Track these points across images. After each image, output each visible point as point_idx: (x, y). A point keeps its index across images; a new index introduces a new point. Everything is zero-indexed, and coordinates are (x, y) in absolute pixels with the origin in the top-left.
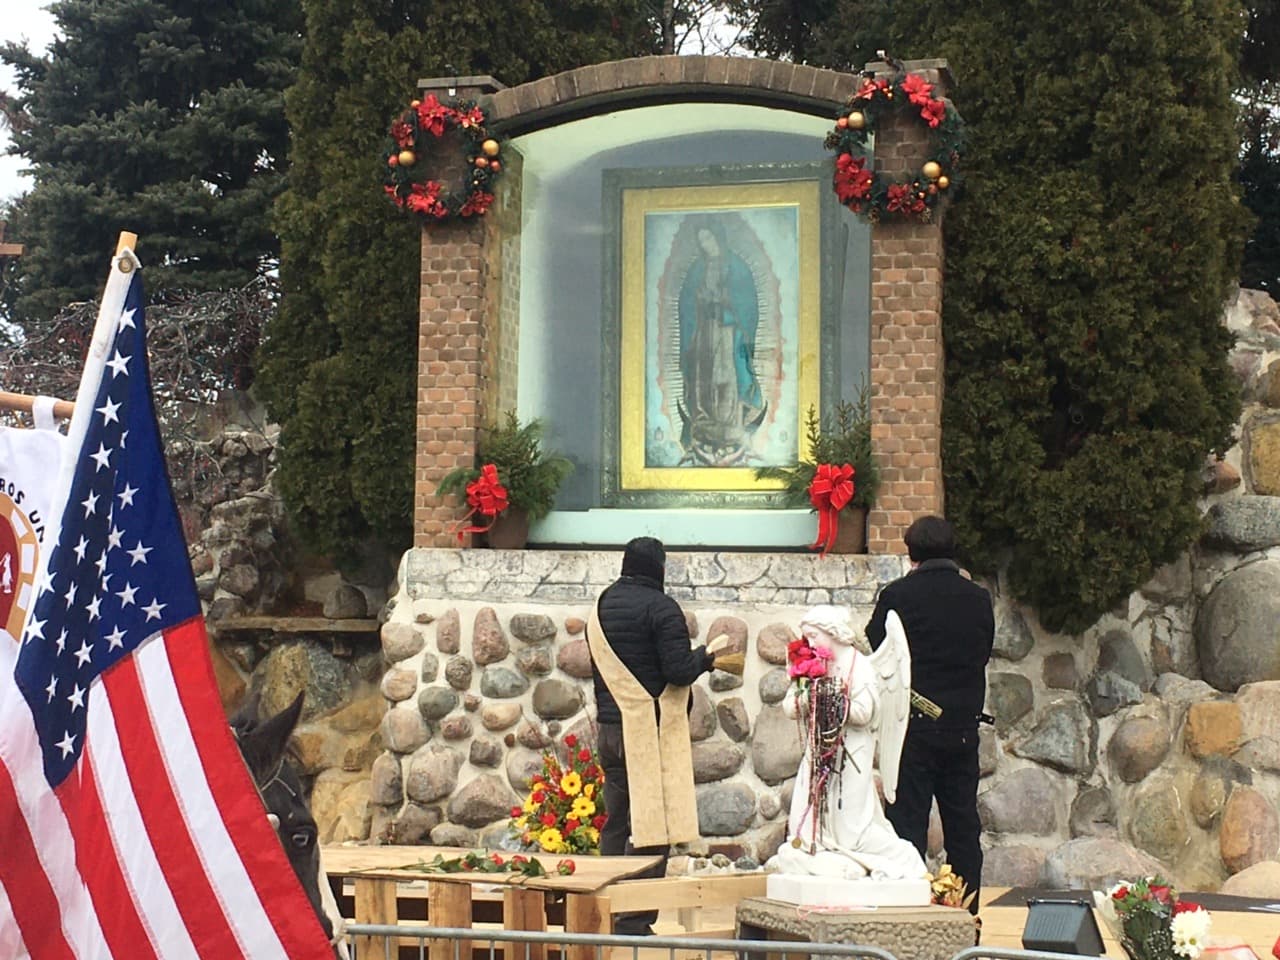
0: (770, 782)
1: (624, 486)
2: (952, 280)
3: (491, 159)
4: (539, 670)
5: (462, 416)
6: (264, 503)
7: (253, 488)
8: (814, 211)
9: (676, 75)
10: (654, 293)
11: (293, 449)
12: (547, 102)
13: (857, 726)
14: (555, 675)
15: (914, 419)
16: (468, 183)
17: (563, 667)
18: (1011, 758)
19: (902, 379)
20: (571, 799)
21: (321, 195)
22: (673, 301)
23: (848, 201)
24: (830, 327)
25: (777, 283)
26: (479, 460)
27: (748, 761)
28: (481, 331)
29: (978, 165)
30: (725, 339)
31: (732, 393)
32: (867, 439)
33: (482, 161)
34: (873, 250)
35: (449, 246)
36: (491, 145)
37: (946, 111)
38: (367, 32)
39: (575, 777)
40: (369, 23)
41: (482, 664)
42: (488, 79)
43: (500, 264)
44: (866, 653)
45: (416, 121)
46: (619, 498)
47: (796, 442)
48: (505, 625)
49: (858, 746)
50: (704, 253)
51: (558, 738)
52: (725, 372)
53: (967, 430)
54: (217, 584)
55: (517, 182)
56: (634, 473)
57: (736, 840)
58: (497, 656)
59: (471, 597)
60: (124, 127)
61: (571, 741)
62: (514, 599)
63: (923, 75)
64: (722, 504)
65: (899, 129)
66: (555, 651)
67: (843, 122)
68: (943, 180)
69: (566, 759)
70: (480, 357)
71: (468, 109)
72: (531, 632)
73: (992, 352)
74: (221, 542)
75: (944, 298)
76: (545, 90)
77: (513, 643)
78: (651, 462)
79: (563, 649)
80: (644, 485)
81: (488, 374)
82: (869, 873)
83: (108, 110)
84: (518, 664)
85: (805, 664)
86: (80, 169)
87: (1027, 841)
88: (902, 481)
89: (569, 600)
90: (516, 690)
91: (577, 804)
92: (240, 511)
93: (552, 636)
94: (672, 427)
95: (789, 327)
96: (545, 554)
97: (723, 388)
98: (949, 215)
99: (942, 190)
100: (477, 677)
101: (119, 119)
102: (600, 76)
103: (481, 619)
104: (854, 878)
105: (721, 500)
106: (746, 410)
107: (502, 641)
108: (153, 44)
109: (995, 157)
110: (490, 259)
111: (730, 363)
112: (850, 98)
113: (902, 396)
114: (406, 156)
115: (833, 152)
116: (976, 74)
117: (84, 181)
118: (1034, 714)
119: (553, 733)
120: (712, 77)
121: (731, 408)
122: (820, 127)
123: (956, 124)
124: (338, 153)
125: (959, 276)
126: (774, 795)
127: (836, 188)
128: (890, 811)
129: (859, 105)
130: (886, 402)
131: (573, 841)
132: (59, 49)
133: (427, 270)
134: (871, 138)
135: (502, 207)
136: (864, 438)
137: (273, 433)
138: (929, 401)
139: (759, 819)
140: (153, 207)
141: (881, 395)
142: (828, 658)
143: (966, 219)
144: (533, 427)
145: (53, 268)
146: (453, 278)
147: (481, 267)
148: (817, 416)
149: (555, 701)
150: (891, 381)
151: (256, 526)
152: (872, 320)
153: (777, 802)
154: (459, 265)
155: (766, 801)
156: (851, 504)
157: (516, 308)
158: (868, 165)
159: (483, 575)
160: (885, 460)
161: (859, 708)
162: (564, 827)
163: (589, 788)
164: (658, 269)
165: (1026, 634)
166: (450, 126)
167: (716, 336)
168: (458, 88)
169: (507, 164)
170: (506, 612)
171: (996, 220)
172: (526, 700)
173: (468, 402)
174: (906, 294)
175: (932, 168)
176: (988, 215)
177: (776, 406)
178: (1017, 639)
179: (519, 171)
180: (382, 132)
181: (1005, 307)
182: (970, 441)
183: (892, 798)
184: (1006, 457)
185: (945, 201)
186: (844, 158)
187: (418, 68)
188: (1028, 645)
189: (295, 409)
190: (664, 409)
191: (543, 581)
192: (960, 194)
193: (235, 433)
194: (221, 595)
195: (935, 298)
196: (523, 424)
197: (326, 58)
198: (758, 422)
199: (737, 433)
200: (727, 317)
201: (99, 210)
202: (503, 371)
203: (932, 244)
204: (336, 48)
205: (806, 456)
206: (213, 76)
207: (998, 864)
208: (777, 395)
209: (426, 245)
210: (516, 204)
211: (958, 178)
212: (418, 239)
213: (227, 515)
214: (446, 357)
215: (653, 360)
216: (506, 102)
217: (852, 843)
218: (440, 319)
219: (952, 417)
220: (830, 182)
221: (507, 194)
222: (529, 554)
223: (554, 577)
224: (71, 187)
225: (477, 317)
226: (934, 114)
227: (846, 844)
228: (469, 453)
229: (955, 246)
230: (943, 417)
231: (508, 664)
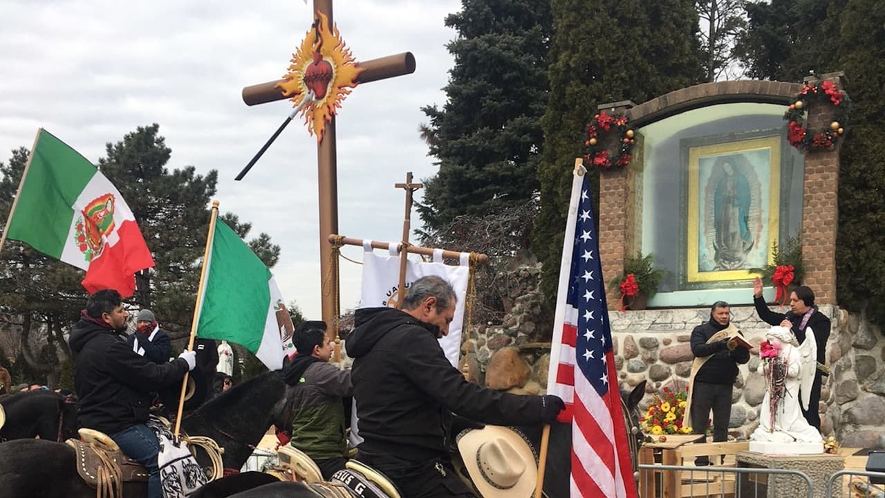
0: (753, 405)
1: (689, 281)
2: (843, 177)
3: (630, 139)
4: (652, 360)
5: (618, 254)
6: (536, 296)
7: (532, 290)
8: (778, 150)
9: (714, 92)
10: (703, 194)
11: (548, 272)
12: (655, 110)
13: (791, 378)
14: (659, 362)
15: (822, 243)
16: (620, 150)
17: (662, 359)
18: (864, 392)
19: (818, 225)
20: (666, 413)
21: (557, 162)
22: (711, 196)
23: (795, 144)
24: (784, 203)
25: (760, 185)
26: (626, 272)
27: (742, 397)
28: (626, 216)
29: (859, 122)
30: (735, 212)
31: (738, 236)
32: (800, 253)
33: (626, 140)
34: (805, 166)
35: (611, 179)
36: (630, 132)
37: (843, 97)
38: (577, 86)
39: (667, 404)
40: (578, 81)
41: (627, 359)
42: (629, 102)
43: (634, 185)
44: (796, 346)
45: (597, 124)
46: (686, 286)
47: (767, 257)
48: (637, 343)
49: (792, 387)
50: (726, 174)
51: (660, 389)
52: (735, 227)
53: (848, 247)
54: (519, 330)
55: (642, 148)
56: (694, 275)
57: (737, 430)
58: (633, 355)
59: (623, 331)
60: (475, 139)
61: (666, 389)
62: (642, 331)
63: (832, 81)
64: (733, 286)
65: (819, 107)
66: (658, 352)
67: (792, 106)
68: (841, 130)
69: (664, 397)
70: (626, 228)
71: (620, 117)
72: (648, 345)
73: (861, 210)
74: (519, 312)
75: (839, 186)
76: (654, 105)
77: (641, 350)
78: (700, 270)
79: (662, 352)
80: (697, 280)
81: (629, 235)
82: (795, 440)
83: (469, 133)
84: (643, 359)
85: (768, 352)
86: (459, 159)
87: (871, 428)
88: (816, 271)
89: (665, 331)
90: (642, 369)
91: (668, 415)
92: (527, 300)
93: (658, 346)
94: (710, 253)
95: (765, 205)
96: (654, 311)
97: (734, 235)
98: (844, 145)
99: (840, 135)
100: (625, 364)
101: (474, 136)
102: (679, 96)
103: (627, 340)
104: (789, 442)
105: (732, 284)
106: (744, 244)
107: (636, 349)
108: (488, 102)
109: (868, 118)
110: (630, 184)
111: (737, 223)
112: (796, 94)
113: (818, 232)
114: (593, 141)
115: (788, 121)
116: (861, 77)
117: (461, 164)
118: (876, 373)
119: (658, 386)
120: (731, 91)
121: (737, 243)
122: (781, 110)
123: (847, 102)
124: (563, 142)
125: (847, 174)
126: (754, 410)
127: (789, 138)
128: (805, 414)
129: (800, 98)
130: (810, 236)
131: (667, 431)
132: (448, 107)
133: (602, 191)
134: (806, 113)
135: (635, 160)
136: (799, 253)
137: (539, 266)
138: (830, 234)
139: (747, 420)
140: (490, 173)
141: (808, 233)
142: (779, 349)
143: (852, 147)
144: (649, 257)
145: (449, 201)
146: (614, 193)
147: (626, 188)
148: (777, 244)
149: (659, 373)
150: (813, 226)
151: (534, 305)
152: (804, 198)
153: (756, 413)
154: (616, 188)
155: (751, 413)
156: (792, 283)
157: (641, 205)
158: (805, 126)
159: (628, 322)
160: (808, 262)
161: (792, 370)
162: (662, 425)
163: (673, 409)
164: (704, 184)
165: (874, 338)
166: (612, 125)
167: (731, 211)
168: (615, 108)
169: (638, 140)
170: (637, 337)
171: (867, 147)
172: (646, 373)
173: (620, 248)
174: (821, 185)
175: (835, 124)
176: (862, 145)
177: (758, 242)
178: (869, 340)
179: (643, 144)
180: (583, 131)
181: (870, 188)
182: (849, 251)
183: (806, 408)
184: (867, 258)
185: (841, 140)
186: (793, 123)
187: (600, 100)
188: (874, 342)
189: (548, 255)
190: (707, 246)
191: (653, 323)
192: (849, 135)
193: (524, 267)
194: (520, 334)
195: (835, 186)
196: (644, 257)
197: (559, 100)
198: (750, 249)
199: (740, 254)
200: (736, 202)
201: (468, 176)
202: (636, 233)
203: (834, 161)
204: (562, 95)
205: (771, 262)
206: (512, 113)
207: (857, 438)
208: (758, 237)
209: (602, 180)
210: (641, 159)
211: (848, 128)
212: (599, 177)
213: (522, 302)
214: (611, 229)
215: (702, 224)
216: (637, 112)
217: (788, 428)
218: (608, 212)
219: (841, 241)
220: (786, 136)
221: (637, 154)
222: (647, 312)
223: (657, 321)
224: (457, 167)
225: (625, 210)
226: (837, 99)
227: (785, 429)
228: (621, 270)
229: (845, 160)
230: (837, 241)
231: (639, 358)
